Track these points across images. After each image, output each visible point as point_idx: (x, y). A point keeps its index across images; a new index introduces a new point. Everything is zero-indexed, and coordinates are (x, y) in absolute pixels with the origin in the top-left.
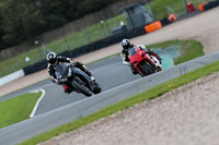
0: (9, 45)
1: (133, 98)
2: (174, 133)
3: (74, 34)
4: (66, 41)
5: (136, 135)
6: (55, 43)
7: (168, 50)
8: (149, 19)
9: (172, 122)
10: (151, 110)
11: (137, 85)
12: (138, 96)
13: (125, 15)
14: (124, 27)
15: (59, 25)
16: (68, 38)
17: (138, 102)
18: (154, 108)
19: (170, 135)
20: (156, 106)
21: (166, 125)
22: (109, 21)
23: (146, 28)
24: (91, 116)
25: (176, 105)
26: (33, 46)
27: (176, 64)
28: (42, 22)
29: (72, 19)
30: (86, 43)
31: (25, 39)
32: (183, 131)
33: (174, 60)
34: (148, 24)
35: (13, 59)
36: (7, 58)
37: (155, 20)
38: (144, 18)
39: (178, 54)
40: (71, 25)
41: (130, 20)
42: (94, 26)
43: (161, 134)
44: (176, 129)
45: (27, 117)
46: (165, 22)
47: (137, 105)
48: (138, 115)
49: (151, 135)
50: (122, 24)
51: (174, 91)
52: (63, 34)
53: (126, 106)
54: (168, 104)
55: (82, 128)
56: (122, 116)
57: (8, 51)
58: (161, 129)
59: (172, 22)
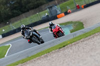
1: (52, 48)
3: (25, 19)
4: (21, 22)
5: (53, 65)
7: (68, 26)
8: (59, 12)
9: (70, 59)
10: (60, 53)
11: (53, 42)
12: (54, 47)
13: (48, 10)
14: (47, 16)
15: (18, 15)
16: (22, 20)
17: (54, 50)
19: (68, 65)
20: (62, 52)
21: (67, 60)
22: (40, 13)
23: (58, 16)
24: (33, 56)
25: (71, 51)
26: (6, 24)
27: (71, 32)
29: (24, 12)
30: (30, 23)
32: (74, 63)
38: (56, 11)
40: (23, 15)
41: (50, 12)
42: (34, 16)
43: (65, 64)
44: (71, 62)
45: (4, 57)
46: (66, 13)
47: (53, 51)
48: (54, 56)
49: (60, 65)
50: (47, 14)
51: (70, 45)
52: (20, 19)
53: (49, 51)
54: (67, 51)
55: (28, 62)
56: (47, 56)
58: (65, 62)
59: (69, 13)
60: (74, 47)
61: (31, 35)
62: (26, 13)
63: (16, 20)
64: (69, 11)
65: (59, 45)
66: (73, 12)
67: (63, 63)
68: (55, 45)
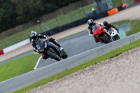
0: (21, 23)
1: (100, 57)
2: (126, 80)
3: (63, 16)
4: (57, 21)
5: (101, 81)
6: (50, 21)
8: (110, 7)
9: (125, 73)
10: (112, 65)
11: (102, 49)
12: (102, 57)
13: (95, 4)
15: (53, 10)
16: (59, 18)
17: (103, 60)
18: (113, 64)
19: (123, 81)
20: (114, 63)
21: (121, 75)
22: (84, 8)
23: (109, 12)
24: (73, 69)
25: (127, 62)
26: (36, 23)
27: (127, 35)
28: (42, 8)
29: (61, 6)
30: (70, 22)
31: (31, 19)
32: (132, 78)
33: (126, 33)
34: (110, 10)
35: (23, 32)
36: (19, 31)
37: (114, 7)
38: (107, 6)
39: (129, 29)
40: (61, 10)
41: (98, 7)
42: (75, 11)
43: (118, 80)
44: (127, 77)
45: (33, 69)
46: (121, 9)
47: (102, 62)
48: (103, 68)
49: (111, 81)
50: (93, 9)
51: (126, 53)
52: (55, 16)
53: (95, 62)
54: (122, 61)
55: (68, 77)
56: (93, 69)
57: (20, 27)
58: (118, 77)
59: (125, 8)
60: (131, 56)
61: (46, 47)
62: (64, 8)
63: (51, 18)
64: (124, 5)
65: (111, 53)
66: (130, 6)
67: (116, 78)
68: (104, 53)
